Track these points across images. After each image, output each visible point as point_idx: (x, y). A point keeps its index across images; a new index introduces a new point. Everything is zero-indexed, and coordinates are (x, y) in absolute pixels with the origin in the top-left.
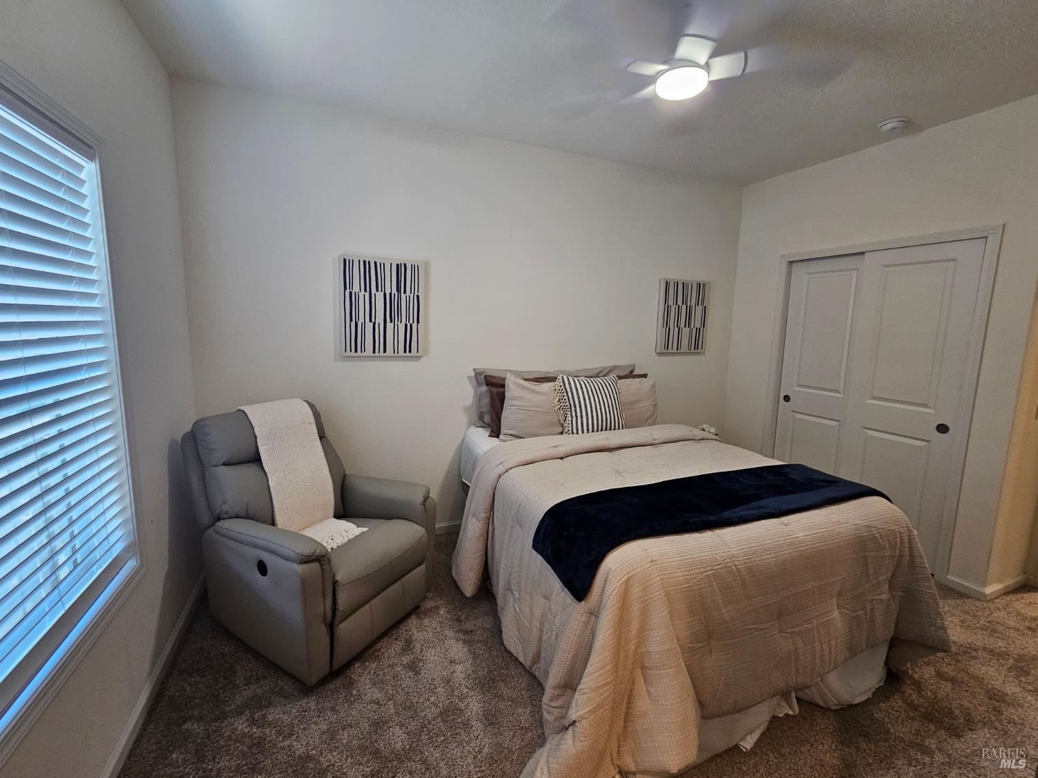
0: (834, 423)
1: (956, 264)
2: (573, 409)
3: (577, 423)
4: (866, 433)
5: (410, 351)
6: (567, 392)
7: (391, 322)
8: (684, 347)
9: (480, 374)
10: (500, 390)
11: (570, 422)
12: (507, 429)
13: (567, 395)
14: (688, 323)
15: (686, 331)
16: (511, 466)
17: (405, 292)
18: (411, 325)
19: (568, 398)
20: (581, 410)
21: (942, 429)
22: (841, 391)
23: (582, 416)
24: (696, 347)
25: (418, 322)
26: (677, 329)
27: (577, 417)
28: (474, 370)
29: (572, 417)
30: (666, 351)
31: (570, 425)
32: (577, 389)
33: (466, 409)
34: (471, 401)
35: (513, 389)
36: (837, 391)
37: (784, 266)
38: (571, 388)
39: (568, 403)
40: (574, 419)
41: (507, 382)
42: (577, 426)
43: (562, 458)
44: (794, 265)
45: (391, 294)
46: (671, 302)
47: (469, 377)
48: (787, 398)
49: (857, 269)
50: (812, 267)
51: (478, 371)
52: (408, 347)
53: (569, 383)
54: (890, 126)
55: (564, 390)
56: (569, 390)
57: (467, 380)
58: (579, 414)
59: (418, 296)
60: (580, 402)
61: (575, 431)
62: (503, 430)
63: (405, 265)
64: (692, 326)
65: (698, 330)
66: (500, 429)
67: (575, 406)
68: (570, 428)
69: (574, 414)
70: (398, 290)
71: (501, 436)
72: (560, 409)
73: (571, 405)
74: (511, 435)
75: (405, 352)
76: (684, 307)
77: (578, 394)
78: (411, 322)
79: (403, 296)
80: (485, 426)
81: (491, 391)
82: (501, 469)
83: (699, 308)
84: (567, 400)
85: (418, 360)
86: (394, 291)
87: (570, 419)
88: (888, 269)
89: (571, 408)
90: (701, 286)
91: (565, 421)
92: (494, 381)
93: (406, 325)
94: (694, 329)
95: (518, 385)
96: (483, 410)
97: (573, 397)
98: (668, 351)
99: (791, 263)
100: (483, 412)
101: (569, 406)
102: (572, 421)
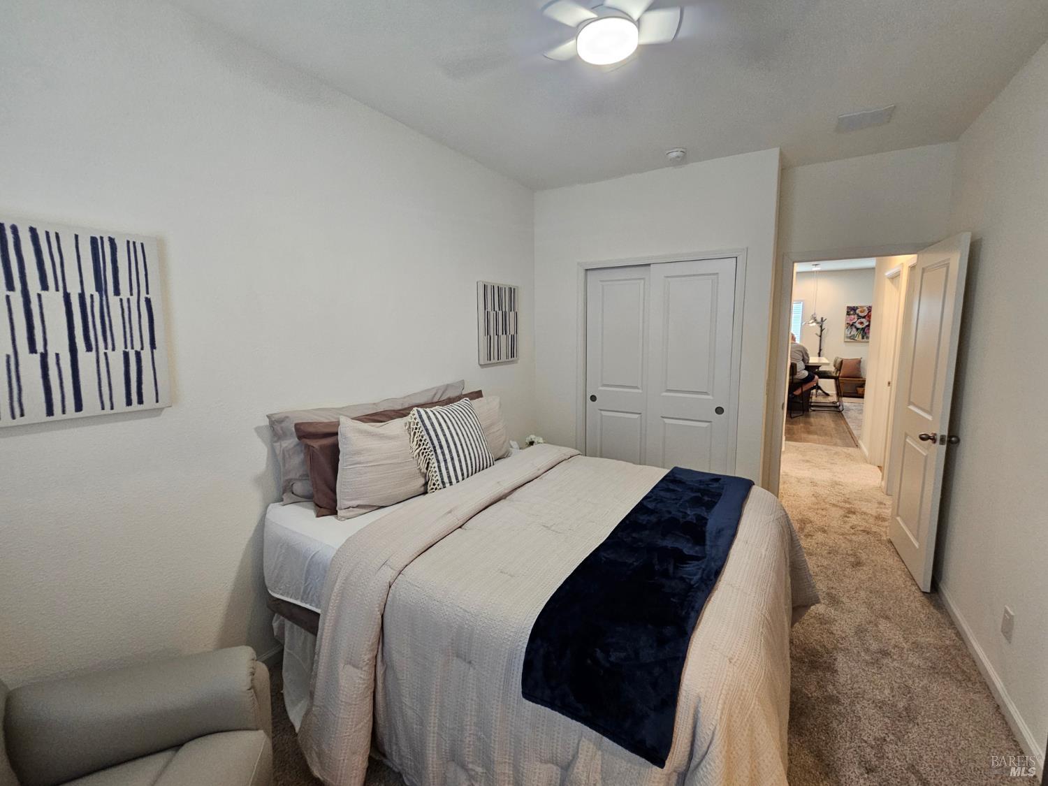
0: (637, 416)
1: (718, 277)
2: (439, 451)
3: (447, 469)
4: (664, 422)
5: (140, 401)
6: (427, 430)
7: (89, 349)
8: (503, 358)
9: (281, 421)
10: (327, 441)
11: (437, 469)
12: (348, 500)
13: (428, 434)
14: (505, 331)
15: (503, 338)
16: (406, 563)
17: (117, 292)
18: (138, 354)
19: (430, 438)
20: (450, 451)
21: (719, 410)
22: (639, 386)
23: (452, 459)
24: (513, 356)
25: (153, 346)
26: (496, 337)
27: (445, 461)
28: (268, 416)
29: (438, 461)
30: (489, 362)
31: (438, 473)
32: (440, 425)
33: (258, 480)
34: (265, 466)
35: (353, 437)
36: (636, 388)
37: (582, 273)
38: (432, 424)
39: (430, 445)
40: (442, 464)
41: (341, 430)
42: (448, 473)
43: (460, 527)
44: (588, 272)
45: (82, 297)
46: (489, 309)
47: (258, 430)
48: (593, 398)
49: (644, 279)
50: (605, 275)
51: (277, 417)
52: (134, 393)
53: (429, 418)
54: (675, 154)
55: (422, 428)
56: (429, 427)
57: (255, 434)
58: (448, 457)
59: (148, 301)
60: (447, 441)
61: (446, 480)
62: (342, 501)
63: (112, 241)
64: (508, 334)
65: (513, 337)
66: (335, 501)
67: (441, 447)
68: (439, 478)
69: (441, 457)
70: (100, 286)
71: (340, 513)
72: (419, 453)
73: (434, 447)
74: (358, 506)
75: (129, 403)
76: (500, 312)
77: (443, 430)
78: (137, 347)
79: (114, 301)
80: (300, 499)
81: (308, 447)
82: (388, 574)
83: (512, 314)
84: (428, 440)
85: (160, 415)
86: (90, 288)
87: (436, 465)
88: (669, 279)
89: (435, 451)
90: (512, 291)
91: (427, 469)
92: (311, 430)
93: (126, 355)
94: (510, 336)
95: (361, 432)
96: (292, 476)
97: (437, 436)
98: (491, 362)
99: (587, 270)
100: (291, 480)
101: (432, 448)
102: (439, 467)
